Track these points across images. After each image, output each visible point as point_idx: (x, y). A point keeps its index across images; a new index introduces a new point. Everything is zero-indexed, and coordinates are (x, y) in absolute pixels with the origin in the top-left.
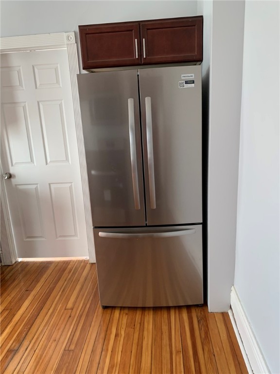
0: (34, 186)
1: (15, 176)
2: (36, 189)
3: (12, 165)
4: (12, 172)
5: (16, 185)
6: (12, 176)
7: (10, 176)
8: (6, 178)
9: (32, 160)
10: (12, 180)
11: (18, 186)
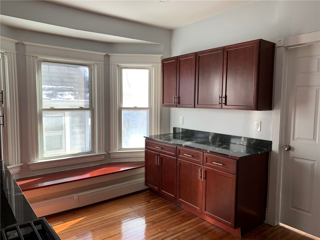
0: (311, 162)
1: (293, 149)
2: (313, 165)
3: (293, 139)
4: (292, 145)
5: (293, 157)
6: (291, 149)
7: (290, 148)
8: (286, 149)
9: (314, 138)
10: (291, 152)
11: (294, 158)
